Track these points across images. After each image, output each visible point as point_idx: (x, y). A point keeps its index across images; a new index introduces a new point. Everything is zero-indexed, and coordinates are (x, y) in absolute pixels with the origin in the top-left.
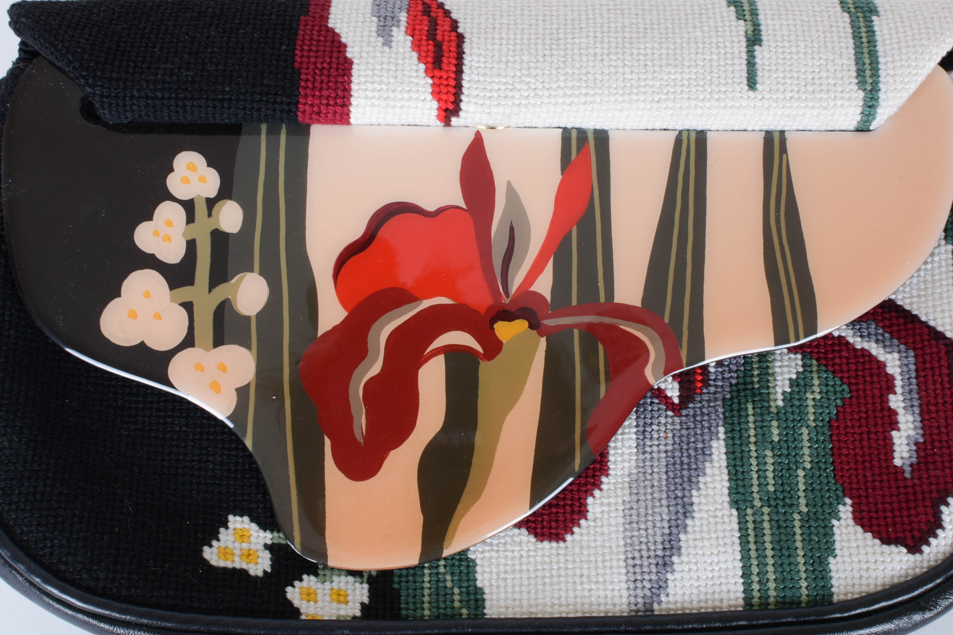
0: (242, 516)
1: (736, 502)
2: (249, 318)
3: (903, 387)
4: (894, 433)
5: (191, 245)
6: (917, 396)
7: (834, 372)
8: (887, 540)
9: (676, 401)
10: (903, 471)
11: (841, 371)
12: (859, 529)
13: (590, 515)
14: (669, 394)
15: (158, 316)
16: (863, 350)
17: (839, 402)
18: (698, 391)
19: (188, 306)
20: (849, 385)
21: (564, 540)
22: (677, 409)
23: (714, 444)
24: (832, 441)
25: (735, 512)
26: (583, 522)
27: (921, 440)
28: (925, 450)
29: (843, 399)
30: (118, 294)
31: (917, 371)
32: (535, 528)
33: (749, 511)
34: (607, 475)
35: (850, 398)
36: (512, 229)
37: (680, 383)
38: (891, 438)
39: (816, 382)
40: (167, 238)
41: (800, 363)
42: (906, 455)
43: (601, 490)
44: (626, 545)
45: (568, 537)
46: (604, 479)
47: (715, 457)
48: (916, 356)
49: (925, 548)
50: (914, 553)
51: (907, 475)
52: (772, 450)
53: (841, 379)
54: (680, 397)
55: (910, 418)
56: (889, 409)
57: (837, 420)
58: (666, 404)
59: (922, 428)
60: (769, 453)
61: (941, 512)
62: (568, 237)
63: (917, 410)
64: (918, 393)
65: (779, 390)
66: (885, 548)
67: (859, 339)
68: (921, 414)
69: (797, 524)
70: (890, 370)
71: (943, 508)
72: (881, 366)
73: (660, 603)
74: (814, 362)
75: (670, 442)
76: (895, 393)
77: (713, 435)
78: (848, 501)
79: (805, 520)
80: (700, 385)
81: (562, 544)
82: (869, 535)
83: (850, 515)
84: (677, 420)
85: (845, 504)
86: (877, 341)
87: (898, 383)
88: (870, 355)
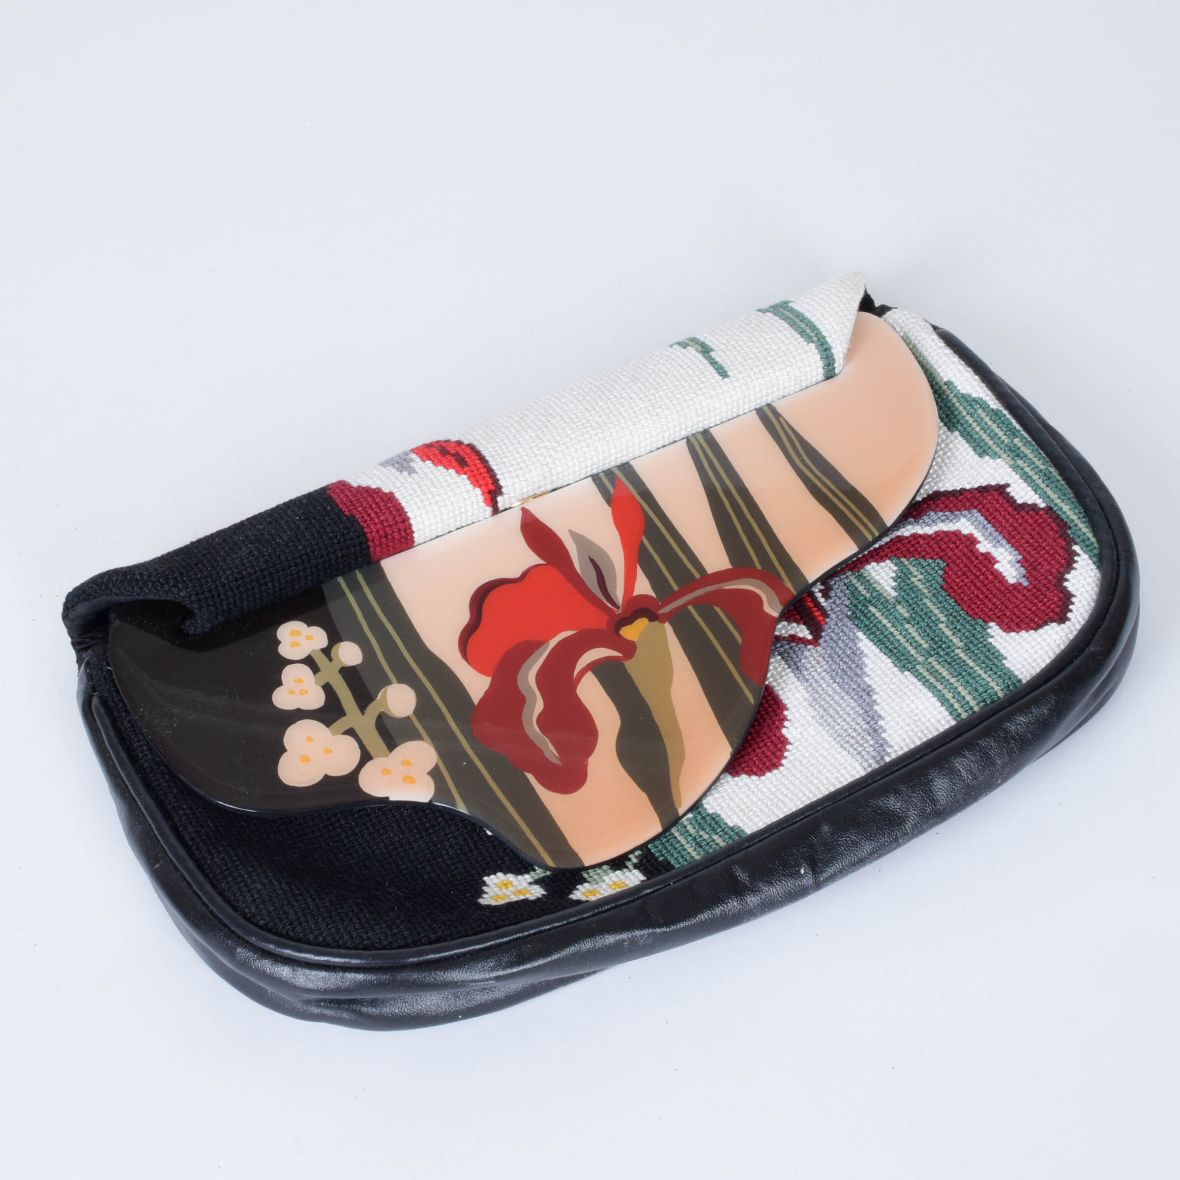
0: (495, 873)
1: (904, 666)
2: (408, 718)
3: (983, 535)
4: (996, 566)
5: (328, 689)
6: (997, 533)
7: (923, 557)
8: (1037, 627)
9: (810, 637)
10: (1021, 584)
11: (928, 554)
12: (1013, 634)
13: (791, 739)
14: (801, 635)
15: (328, 751)
16: (936, 533)
17: (941, 572)
18: (822, 623)
19: (351, 732)
20: (941, 558)
21: (782, 765)
22: (815, 642)
23: (860, 645)
24: (952, 598)
25: (907, 673)
26: (788, 747)
27: (1020, 557)
28: (1027, 561)
29: (942, 569)
30: (283, 750)
31: (986, 519)
32: (752, 771)
33: (918, 667)
34: (787, 709)
35: (947, 565)
36: (592, 561)
37: (804, 624)
38: (997, 571)
39: (913, 569)
40: (303, 692)
41: (892, 565)
42: (1014, 574)
43: (789, 720)
44: (835, 739)
45: (784, 762)
46: (786, 713)
47: (866, 651)
48: (979, 511)
49: (1069, 615)
50: (1064, 623)
51: (1026, 584)
52: (909, 623)
53: (932, 558)
54: (811, 633)
55: (1002, 550)
56: (982, 554)
57: (946, 582)
58: (803, 643)
59: (1016, 550)
60: (907, 626)
61: (1065, 587)
62: (642, 546)
63: (1004, 542)
64: (997, 531)
65: (889, 589)
66: (1041, 631)
67: (927, 528)
68: (1009, 542)
69: (962, 655)
70: (965, 532)
71: (1066, 584)
72: (957, 534)
73: (888, 754)
74: (903, 559)
75: (823, 663)
76: (979, 542)
77: (854, 641)
78: (992, 624)
79: (967, 649)
80: (821, 618)
81: (781, 768)
82: (1023, 633)
83: (1000, 631)
84: (819, 648)
85: (990, 627)
86: (943, 521)
87: (978, 535)
88: (944, 532)
